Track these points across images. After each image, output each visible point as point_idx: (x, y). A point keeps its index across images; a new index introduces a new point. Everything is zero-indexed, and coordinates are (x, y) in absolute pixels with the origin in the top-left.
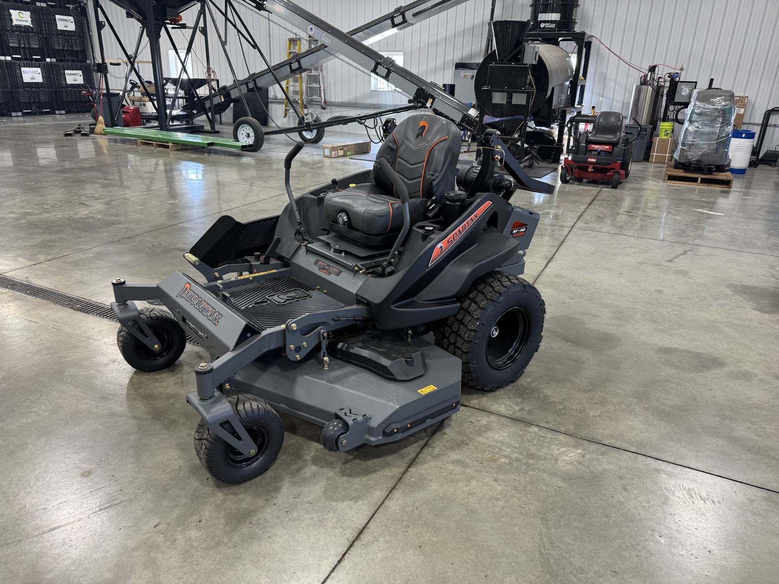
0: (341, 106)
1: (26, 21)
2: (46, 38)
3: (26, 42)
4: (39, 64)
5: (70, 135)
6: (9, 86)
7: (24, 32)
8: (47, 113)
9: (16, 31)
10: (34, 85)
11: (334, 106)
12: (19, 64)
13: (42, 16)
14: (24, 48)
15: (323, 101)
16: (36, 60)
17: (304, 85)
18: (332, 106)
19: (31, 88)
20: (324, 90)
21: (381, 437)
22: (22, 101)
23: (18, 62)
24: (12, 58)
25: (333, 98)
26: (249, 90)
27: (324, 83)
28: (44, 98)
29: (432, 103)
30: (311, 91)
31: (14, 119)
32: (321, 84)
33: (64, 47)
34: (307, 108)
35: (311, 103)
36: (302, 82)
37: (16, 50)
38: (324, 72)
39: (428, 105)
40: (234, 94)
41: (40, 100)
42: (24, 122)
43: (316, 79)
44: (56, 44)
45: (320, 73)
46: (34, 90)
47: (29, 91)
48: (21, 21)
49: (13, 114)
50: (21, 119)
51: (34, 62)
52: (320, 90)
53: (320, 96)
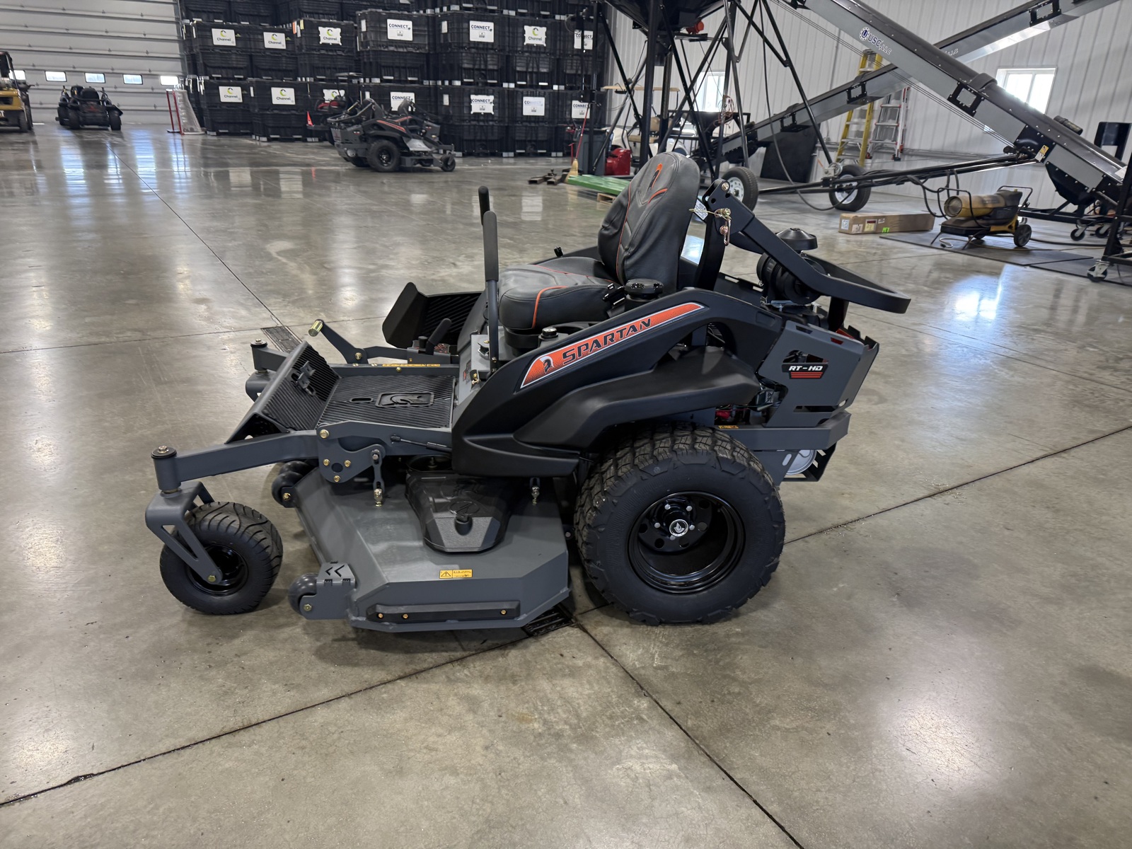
0: (927, 156)
1: (540, 39)
2: (558, 60)
3: (535, 65)
4: (545, 93)
5: (535, 182)
6: (507, 120)
7: (535, 53)
8: (542, 155)
9: (526, 52)
10: (533, 119)
11: (917, 155)
12: (522, 93)
13: (558, 33)
14: (531, 73)
15: (898, 147)
16: (543, 87)
17: (874, 121)
18: (912, 155)
19: (530, 122)
20: (904, 131)
21: (364, 619)
22: (517, 138)
23: (521, 90)
24: (516, 85)
25: (914, 143)
26: (784, 129)
27: (906, 118)
28: (542, 136)
29: (1047, 154)
30: (884, 131)
31: (505, 160)
32: (901, 122)
33: (577, 71)
34: (871, 158)
35: (879, 149)
36: (872, 118)
37: (523, 76)
38: (910, 102)
39: (1039, 157)
40: (762, 135)
41: (537, 137)
42: (515, 164)
43: (894, 113)
44: (569, 67)
45: (903, 104)
46: (533, 125)
47: (526, 126)
48: (534, 39)
49: (505, 154)
50: (512, 161)
51: (539, 90)
52: (897, 131)
53: (895, 140)
